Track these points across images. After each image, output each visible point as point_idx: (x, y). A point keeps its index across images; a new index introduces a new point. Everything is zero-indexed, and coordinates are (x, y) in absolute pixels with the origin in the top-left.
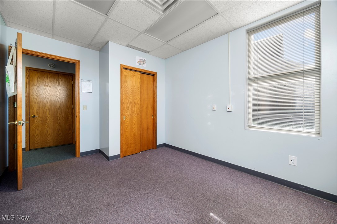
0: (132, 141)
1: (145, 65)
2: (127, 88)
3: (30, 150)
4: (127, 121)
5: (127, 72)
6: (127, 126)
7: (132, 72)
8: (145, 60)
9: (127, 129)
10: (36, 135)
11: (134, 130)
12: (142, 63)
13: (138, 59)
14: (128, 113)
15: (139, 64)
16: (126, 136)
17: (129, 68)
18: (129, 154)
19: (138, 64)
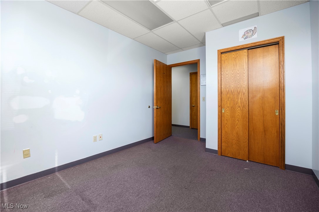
0: (234, 141)
1: (255, 36)
2: (227, 75)
3: (192, 128)
4: (227, 115)
5: (226, 56)
6: (227, 120)
7: (233, 53)
8: (255, 28)
9: (226, 124)
10: (194, 119)
11: (238, 127)
12: (250, 34)
13: (242, 32)
14: (228, 105)
15: (245, 39)
16: (226, 132)
17: (229, 50)
18: (229, 155)
19: (243, 39)
